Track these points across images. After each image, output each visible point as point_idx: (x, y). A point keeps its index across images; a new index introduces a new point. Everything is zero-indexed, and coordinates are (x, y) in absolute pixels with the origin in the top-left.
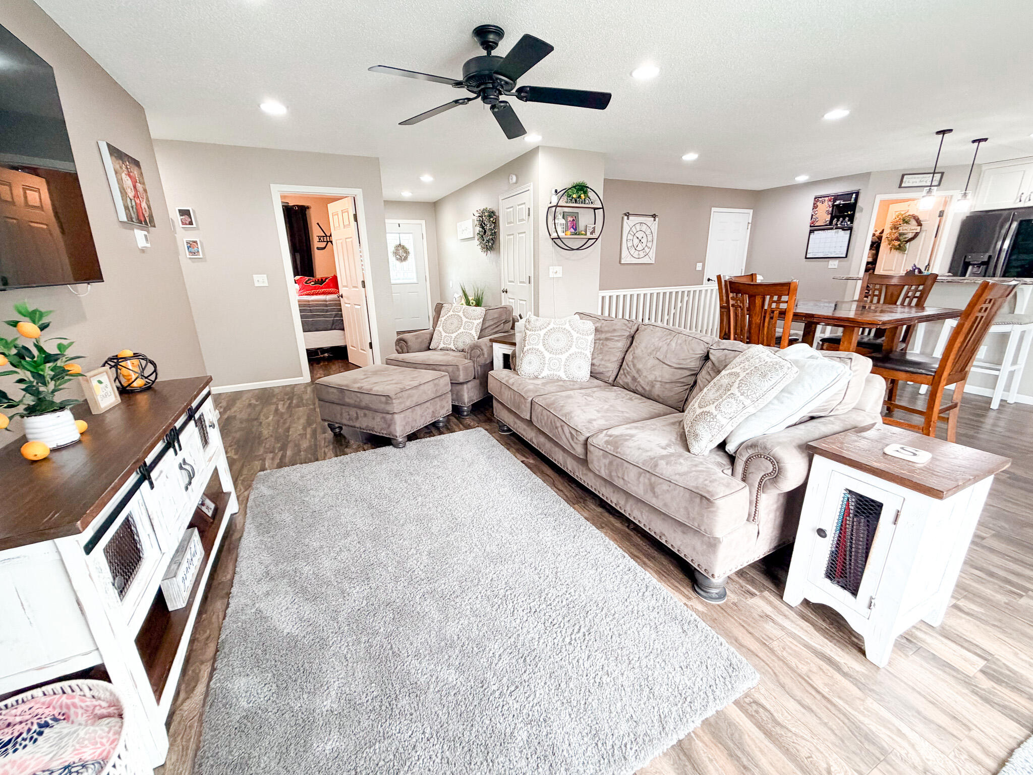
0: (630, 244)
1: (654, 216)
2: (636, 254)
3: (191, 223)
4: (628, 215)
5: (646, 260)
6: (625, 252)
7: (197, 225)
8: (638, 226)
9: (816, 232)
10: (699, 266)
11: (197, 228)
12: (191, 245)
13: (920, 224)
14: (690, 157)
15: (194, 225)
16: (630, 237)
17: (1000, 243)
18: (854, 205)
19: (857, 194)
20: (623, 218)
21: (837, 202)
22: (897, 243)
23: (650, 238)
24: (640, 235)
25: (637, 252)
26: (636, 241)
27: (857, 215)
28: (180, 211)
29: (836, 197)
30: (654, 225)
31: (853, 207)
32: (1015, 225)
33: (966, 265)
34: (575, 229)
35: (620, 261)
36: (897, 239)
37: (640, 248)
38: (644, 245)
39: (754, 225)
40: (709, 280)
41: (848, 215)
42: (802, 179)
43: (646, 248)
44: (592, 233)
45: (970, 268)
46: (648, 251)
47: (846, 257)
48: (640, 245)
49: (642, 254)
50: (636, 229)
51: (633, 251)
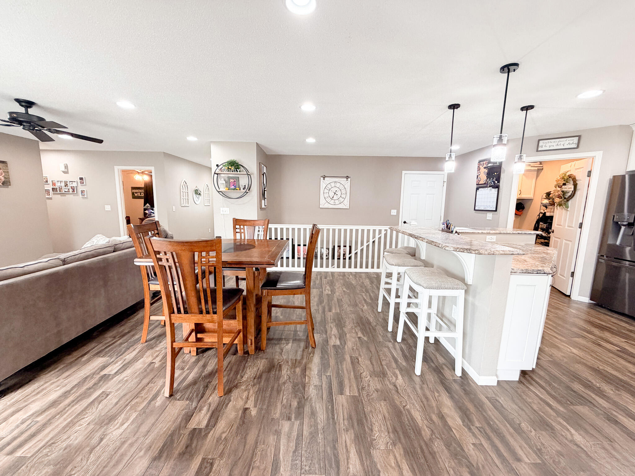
0: (326, 195)
1: (347, 177)
2: (332, 202)
3: (83, 183)
4: (324, 177)
5: (341, 206)
6: (322, 201)
7: (86, 183)
8: (333, 185)
9: (480, 189)
10: (394, 212)
11: (85, 185)
12: (82, 192)
13: (576, 184)
15: (84, 184)
16: (326, 191)
18: (500, 166)
20: (320, 179)
21: (489, 165)
22: (559, 200)
23: (343, 191)
24: (335, 189)
25: (333, 201)
26: (331, 194)
27: (502, 175)
28: (80, 178)
30: (347, 184)
31: (499, 168)
33: (617, 224)
34: (236, 187)
35: (319, 207)
36: (559, 197)
37: (335, 198)
38: (339, 196)
39: (449, 184)
40: (405, 222)
41: (496, 176)
43: (341, 198)
44: (244, 189)
45: (622, 227)
46: (342, 200)
47: (496, 211)
48: (335, 196)
49: (337, 202)
50: (331, 185)
51: (329, 200)
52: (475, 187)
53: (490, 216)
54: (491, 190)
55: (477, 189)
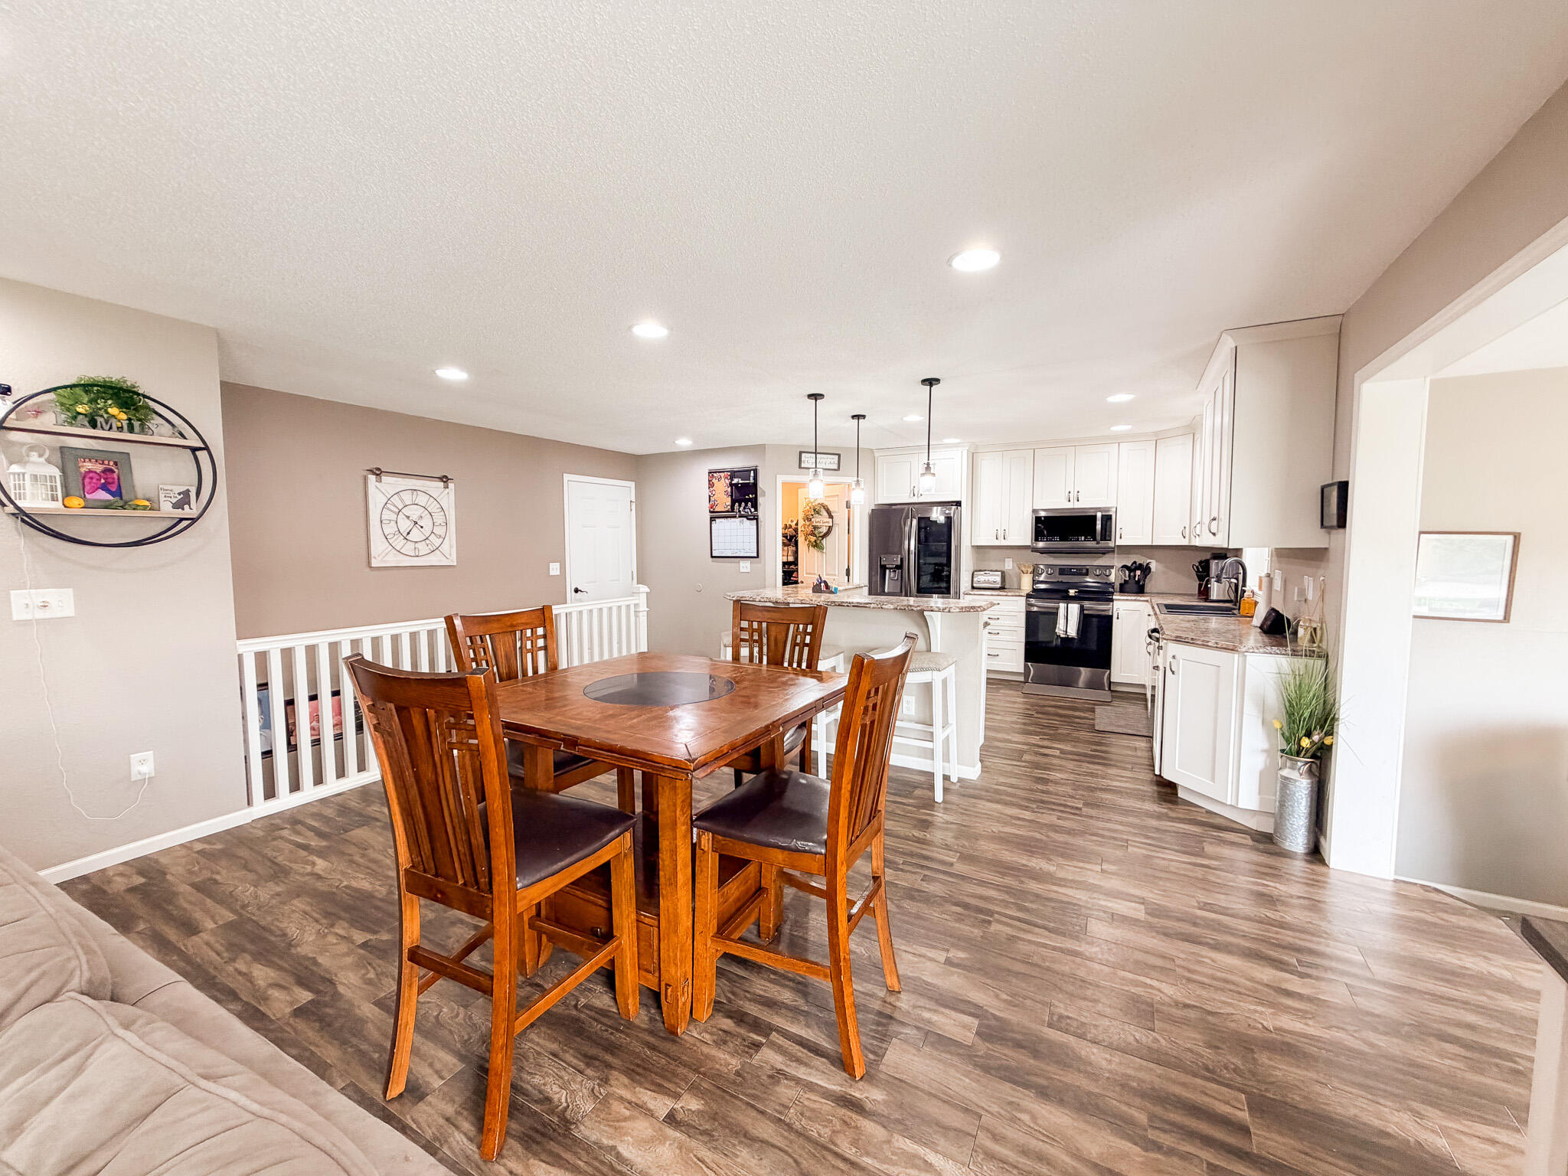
0: (390, 529)
1: (445, 479)
2: (409, 548)
4: (378, 473)
5: (435, 560)
6: (378, 545)
8: (407, 498)
9: (717, 520)
10: (554, 569)
13: (831, 516)
14: (452, 374)
16: (389, 515)
17: (906, 542)
18: (755, 484)
19: (755, 471)
20: (365, 479)
21: (735, 481)
22: (813, 539)
23: (439, 518)
24: (414, 512)
25: (410, 546)
26: (405, 525)
27: (760, 500)
29: (733, 474)
30: (447, 497)
31: (753, 488)
32: (915, 522)
33: (884, 568)
34: (118, 493)
35: (369, 563)
36: (813, 534)
37: (416, 535)
38: (427, 531)
39: (641, 504)
40: (576, 591)
41: (750, 500)
42: (684, 443)
43: (432, 537)
44: (178, 505)
45: (887, 571)
46: (437, 542)
47: (758, 557)
48: (415, 530)
49: (423, 548)
50: (402, 500)
51: (399, 542)
52: (708, 516)
53: (745, 566)
54: (741, 522)
55: (712, 519)
